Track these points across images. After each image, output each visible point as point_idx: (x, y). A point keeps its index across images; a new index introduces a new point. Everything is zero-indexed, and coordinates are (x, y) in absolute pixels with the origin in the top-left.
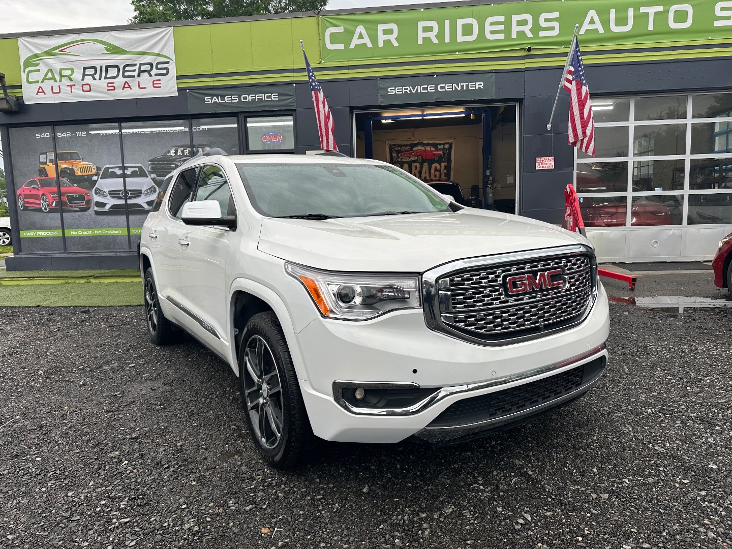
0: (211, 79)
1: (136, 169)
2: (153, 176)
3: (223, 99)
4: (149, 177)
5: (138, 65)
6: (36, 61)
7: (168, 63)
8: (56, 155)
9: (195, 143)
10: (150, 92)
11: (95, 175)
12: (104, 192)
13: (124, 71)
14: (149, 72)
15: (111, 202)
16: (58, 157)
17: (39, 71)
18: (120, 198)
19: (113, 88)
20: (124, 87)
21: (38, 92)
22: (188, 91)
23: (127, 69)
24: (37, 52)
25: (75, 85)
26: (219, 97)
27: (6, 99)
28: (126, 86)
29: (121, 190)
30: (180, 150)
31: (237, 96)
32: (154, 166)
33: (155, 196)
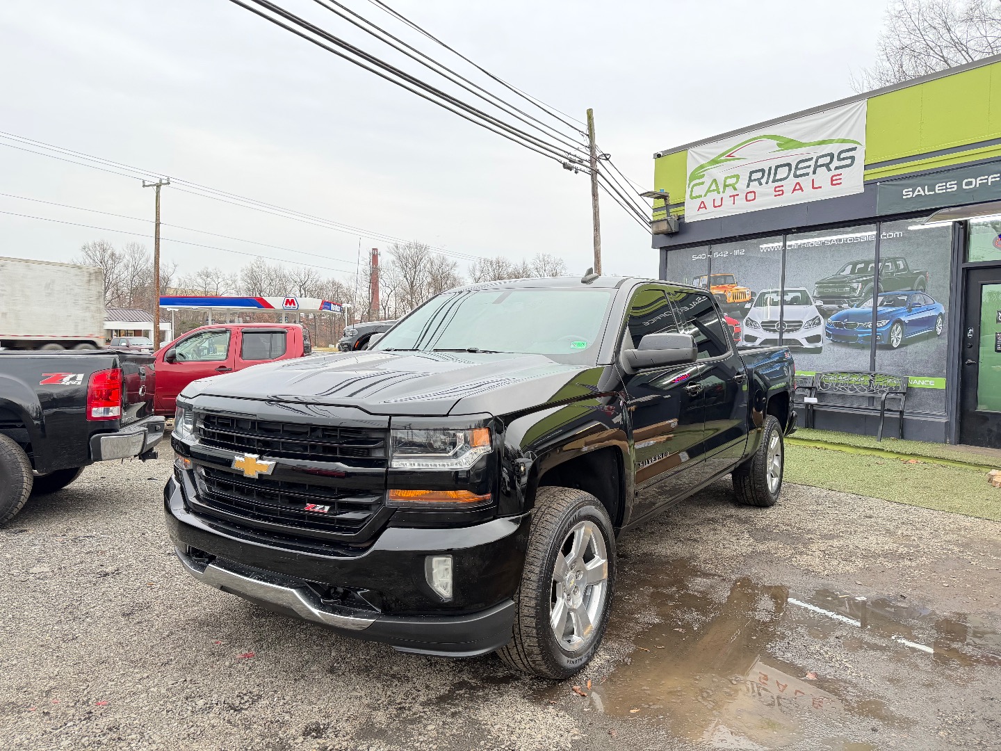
0: (916, 162)
1: (799, 294)
2: (819, 303)
3: (932, 188)
4: (814, 305)
5: (814, 160)
6: (700, 173)
7: (854, 149)
8: (709, 278)
9: (883, 255)
10: (828, 192)
11: (749, 302)
12: (756, 323)
13: (797, 168)
14: (827, 166)
15: (762, 335)
16: (713, 281)
17: (703, 183)
18: (775, 331)
19: (781, 193)
20: (794, 190)
21: (700, 208)
22: (878, 184)
23: (801, 165)
24: (703, 162)
25: (738, 195)
26: (926, 187)
27: (665, 220)
28: (798, 187)
29: (775, 322)
30: (859, 266)
31: (956, 182)
32: (821, 290)
33: (819, 330)
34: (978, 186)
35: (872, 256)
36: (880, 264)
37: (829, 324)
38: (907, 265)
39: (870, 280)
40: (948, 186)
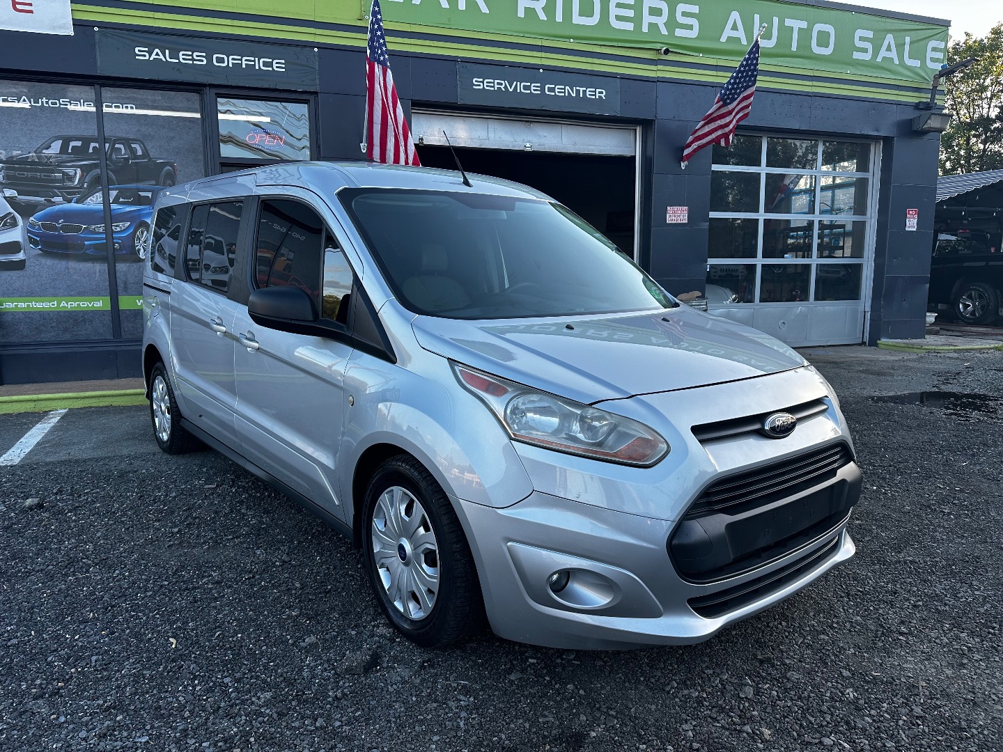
0: (150, 14)
2: (9, 193)
3: (174, 55)
9: (109, 135)
10: (7, 19)
22: (96, 29)
26: (167, 51)
30: (73, 144)
31: (204, 54)
32: (11, 173)
33: (16, 235)
34: (231, 65)
35: (92, 131)
36: (107, 145)
37: (32, 225)
38: (148, 153)
39: (95, 166)
40: (195, 57)
